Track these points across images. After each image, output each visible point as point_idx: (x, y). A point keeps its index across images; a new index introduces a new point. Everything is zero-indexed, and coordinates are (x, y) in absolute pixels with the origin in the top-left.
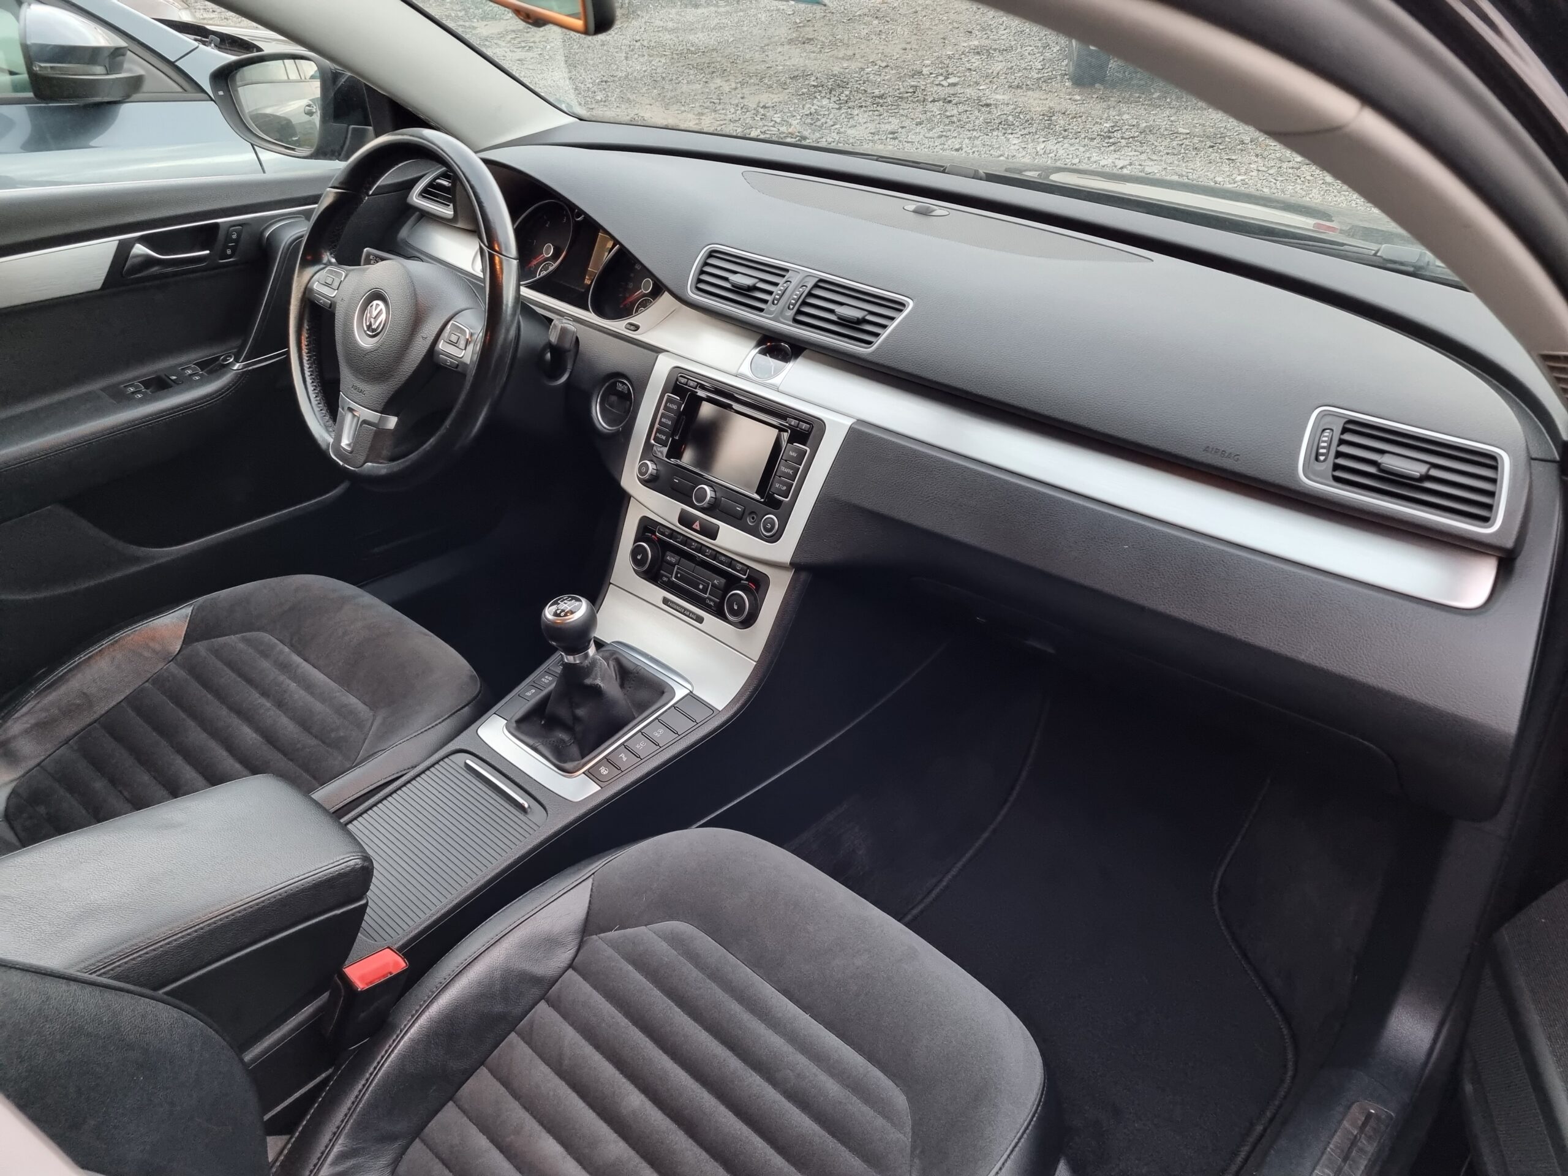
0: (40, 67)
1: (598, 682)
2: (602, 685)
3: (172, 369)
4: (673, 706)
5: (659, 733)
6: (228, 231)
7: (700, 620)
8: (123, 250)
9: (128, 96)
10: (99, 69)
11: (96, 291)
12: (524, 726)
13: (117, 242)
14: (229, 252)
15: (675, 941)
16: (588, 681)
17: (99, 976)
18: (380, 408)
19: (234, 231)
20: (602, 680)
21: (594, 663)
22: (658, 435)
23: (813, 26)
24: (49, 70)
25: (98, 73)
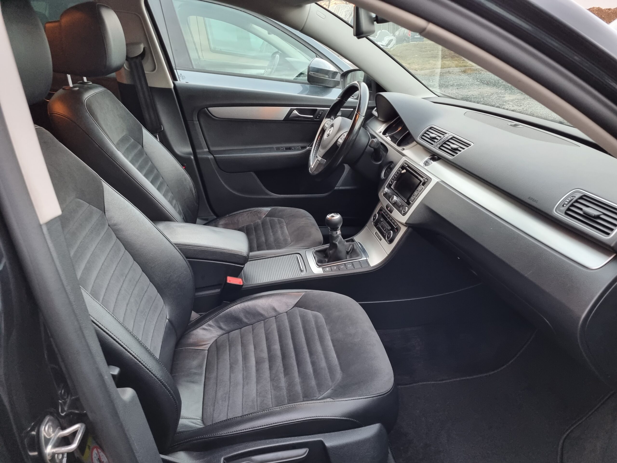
0: (311, 73)
1: (337, 243)
2: (338, 244)
3: (293, 147)
4: (359, 261)
5: (349, 266)
6: (319, 111)
7: (381, 240)
8: (291, 111)
9: (335, 86)
10: (327, 76)
11: (281, 120)
12: (318, 253)
13: (290, 109)
14: (318, 117)
15: (316, 317)
16: (334, 242)
17: (177, 246)
18: (321, 156)
19: (321, 112)
20: (339, 243)
21: (338, 237)
22: (392, 180)
24: (313, 74)
25: (326, 77)
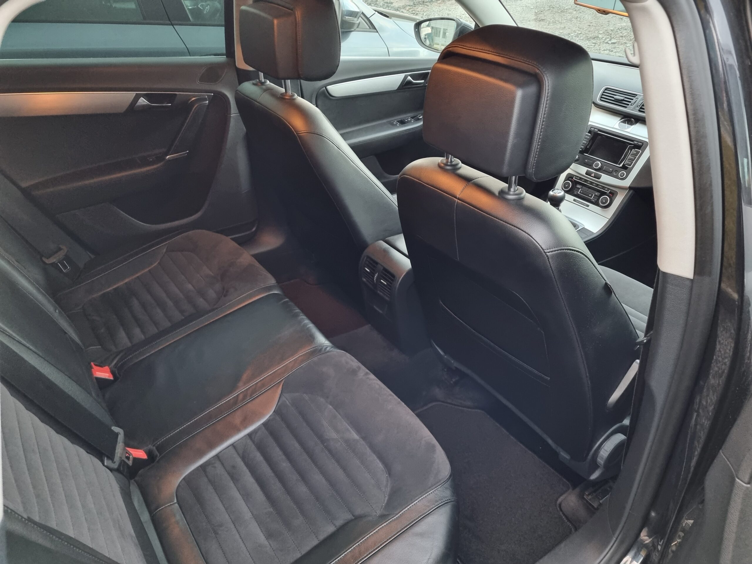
3: (405, 118)
7: (588, 206)
8: (406, 77)
11: (395, 90)
13: (404, 75)
23: (544, 14)
